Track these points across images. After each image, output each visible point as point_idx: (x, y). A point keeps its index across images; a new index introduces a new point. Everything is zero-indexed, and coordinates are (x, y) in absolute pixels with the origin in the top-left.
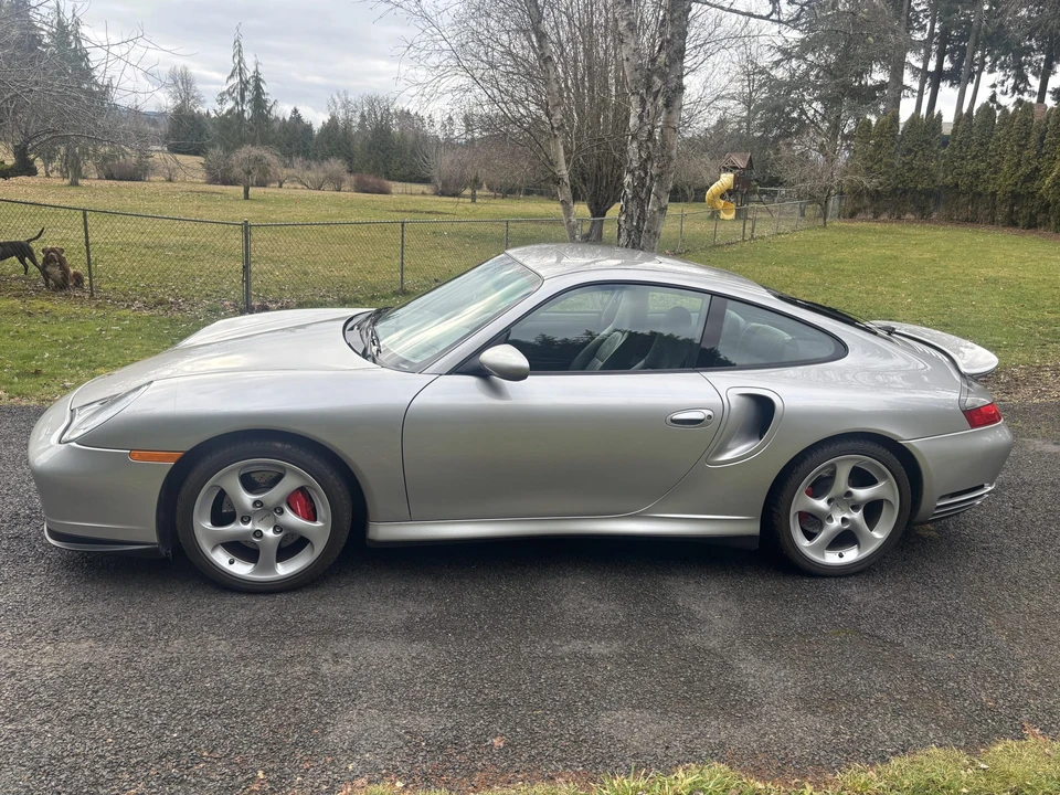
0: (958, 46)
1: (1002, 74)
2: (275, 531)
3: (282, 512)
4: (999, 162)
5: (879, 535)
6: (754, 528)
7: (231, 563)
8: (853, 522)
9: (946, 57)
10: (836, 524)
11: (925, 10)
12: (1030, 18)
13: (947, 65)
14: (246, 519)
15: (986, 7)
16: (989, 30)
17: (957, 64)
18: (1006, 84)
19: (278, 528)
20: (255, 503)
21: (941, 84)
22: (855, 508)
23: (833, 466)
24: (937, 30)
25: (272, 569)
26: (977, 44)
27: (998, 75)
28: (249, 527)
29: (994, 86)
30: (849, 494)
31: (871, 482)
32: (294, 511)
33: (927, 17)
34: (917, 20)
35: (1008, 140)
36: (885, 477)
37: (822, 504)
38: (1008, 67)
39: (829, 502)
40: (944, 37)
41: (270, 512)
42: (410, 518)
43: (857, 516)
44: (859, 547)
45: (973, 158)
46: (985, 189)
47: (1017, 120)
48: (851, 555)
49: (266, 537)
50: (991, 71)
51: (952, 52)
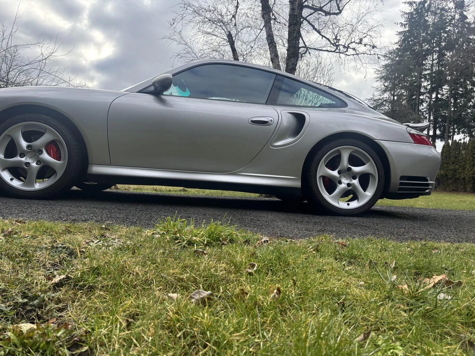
0: (442, 125)
1: (463, 135)
2: (37, 164)
3: (42, 152)
4: (464, 165)
5: (369, 194)
6: (298, 184)
7: (12, 179)
8: (353, 185)
9: (437, 130)
10: (343, 186)
11: (426, 111)
12: (472, 113)
13: (438, 132)
14: (22, 155)
15: (453, 109)
16: (455, 117)
17: (443, 132)
18: (465, 139)
19: (39, 162)
20: (28, 147)
21: (436, 140)
22: (354, 178)
23: (339, 151)
24: (432, 118)
25: (32, 185)
26: (450, 123)
27: (461, 136)
28: (23, 159)
29: (460, 140)
30: (349, 169)
31: (361, 164)
32: (49, 154)
33: (427, 114)
34: (423, 114)
35: (467, 155)
36: (368, 160)
37: (335, 173)
38: (466, 132)
39: (339, 172)
40: (435, 122)
41: (35, 152)
42: (110, 164)
43: (356, 182)
44: (358, 201)
45: (453, 163)
46: (460, 177)
47: (470, 146)
48: (354, 205)
49: (32, 167)
50: (458, 134)
51: (439, 127)
